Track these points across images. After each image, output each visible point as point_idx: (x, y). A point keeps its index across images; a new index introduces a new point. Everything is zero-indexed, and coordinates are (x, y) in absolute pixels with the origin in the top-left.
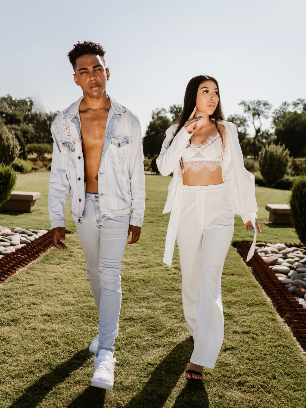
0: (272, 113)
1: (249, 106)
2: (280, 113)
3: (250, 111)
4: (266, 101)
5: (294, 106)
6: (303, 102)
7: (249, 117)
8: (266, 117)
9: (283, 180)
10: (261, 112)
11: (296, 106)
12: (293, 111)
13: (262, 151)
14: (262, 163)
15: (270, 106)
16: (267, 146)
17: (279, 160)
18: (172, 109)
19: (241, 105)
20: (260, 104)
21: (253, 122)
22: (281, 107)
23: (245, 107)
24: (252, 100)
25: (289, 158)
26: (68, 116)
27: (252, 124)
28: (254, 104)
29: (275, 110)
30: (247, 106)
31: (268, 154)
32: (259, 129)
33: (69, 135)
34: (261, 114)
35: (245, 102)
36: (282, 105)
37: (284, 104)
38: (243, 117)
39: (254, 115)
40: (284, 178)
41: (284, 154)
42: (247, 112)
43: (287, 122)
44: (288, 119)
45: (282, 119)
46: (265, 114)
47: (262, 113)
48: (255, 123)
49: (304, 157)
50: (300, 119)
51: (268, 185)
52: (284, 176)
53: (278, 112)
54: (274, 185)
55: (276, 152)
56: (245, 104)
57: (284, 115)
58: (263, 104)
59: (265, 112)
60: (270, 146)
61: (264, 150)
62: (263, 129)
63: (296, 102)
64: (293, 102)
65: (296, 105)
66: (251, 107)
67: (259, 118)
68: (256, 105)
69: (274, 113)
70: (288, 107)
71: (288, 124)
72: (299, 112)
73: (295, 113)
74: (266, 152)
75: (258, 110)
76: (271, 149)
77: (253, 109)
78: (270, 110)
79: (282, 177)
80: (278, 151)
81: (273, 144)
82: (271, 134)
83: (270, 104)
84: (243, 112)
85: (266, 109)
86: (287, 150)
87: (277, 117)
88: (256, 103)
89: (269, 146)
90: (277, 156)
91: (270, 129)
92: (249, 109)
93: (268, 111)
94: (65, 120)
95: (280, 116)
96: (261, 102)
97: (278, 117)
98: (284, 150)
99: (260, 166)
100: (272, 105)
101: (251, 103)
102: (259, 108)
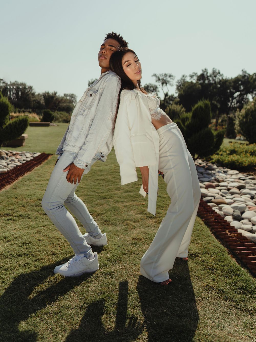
0: (176, 82)
1: (159, 77)
4: (171, 74)
6: (197, 75)
7: (159, 85)
8: (172, 85)
11: (192, 78)
12: (190, 81)
13: (167, 109)
15: (174, 77)
16: (171, 105)
19: (153, 76)
20: (166, 76)
21: (162, 88)
22: (181, 78)
23: (156, 78)
24: (161, 73)
27: (162, 90)
29: (178, 80)
32: (167, 94)
35: (156, 75)
37: (183, 76)
38: (155, 85)
39: (163, 84)
41: (182, 111)
42: (158, 82)
44: (186, 87)
45: (183, 87)
47: (169, 82)
48: (164, 89)
50: (195, 87)
53: (180, 81)
55: (176, 109)
57: (184, 83)
58: (168, 76)
62: (170, 94)
63: (192, 74)
64: (190, 75)
65: (192, 76)
66: (161, 78)
67: (166, 86)
68: (164, 77)
70: (186, 78)
71: (186, 90)
72: (194, 81)
73: (192, 82)
74: (170, 109)
75: (165, 80)
76: (173, 108)
78: (174, 80)
80: (178, 109)
81: (175, 105)
82: (175, 97)
84: (155, 81)
85: (171, 79)
86: (184, 108)
90: (177, 112)
91: (174, 94)
92: (159, 79)
95: (182, 85)
96: (167, 74)
97: (180, 85)
98: (182, 108)
100: (175, 77)
101: (160, 75)
102: (166, 78)
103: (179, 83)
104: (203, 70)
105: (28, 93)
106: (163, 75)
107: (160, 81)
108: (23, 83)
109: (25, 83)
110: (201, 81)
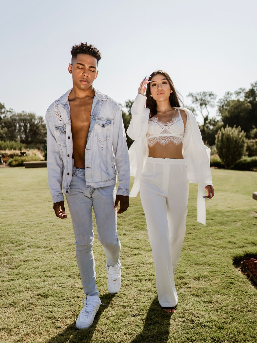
0: (217, 102)
1: (196, 97)
2: (224, 102)
3: (198, 101)
4: (211, 92)
5: (237, 95)
6: (245, 91)
7: (197, 107)
8: (212, 106)
9: (241, 162)
10: (207, 102)
11: (238, 95)
12: (236, 99)
13: (218, 135)
14: (219, 145)
15: (215, 96)
16: (222, 129)
17: (236, 141)
18: (127, 104)
19: (189, 96)
20: (206, 95)
21: (201, 111)
22: (225, 97)
23: (192, 98)
24: (199, 92)
25: (245, 139)
26: (59, 104)
27: (200, 113)
28: (201, 95)
29: (220, 100)
30: (195, 98)
31: (224, 137)
32: (207, 117)
33: (61, 120)
34: (207, 103)
35: (193, 94)
36: (226, 94)
37: (227, 94)
38: (191, 107)
39: (201, 105)
40: (242, 159)
42: (195, 103)
43: (231, 109)
44: (232, 106)
45: (226, 108)
46: (211, 103)
47: (209, 103)
48: (203, 112)
49: (255, 139)
50: (243, 106)
51: (226, 167)
52: (242, 157)
53: (222, 101)
54: (233, 166)
55: (232, 134)
56: (192, 96)
57: (228, 103)
58: (208, 95)
59: (211, 102)
60: (226, 129)
61: (221, 133)
62: (210, 117)
63: (238, 91)
64: (236, 91)
65: (238, 93)
66: (198, 98)
67: (206, 108)
68: (202, 96)
69: (219, 102)
70: (231, 96)
71: (232, 111)
72: (242, 99)
73: (238, 101)
75: (204, 100)
76: (227, 132)
77: (201, 100)
78: (215, 100)
79: (240, 158)
80: (234, 133)
81: (229, 127)
82: (218, 121)
83: (215, 95)
84: (191, 102)
85: (211, 99)
86: (243, 131)
87: (221, 106)
88: (203, 94)
89: (224, 129)
91: (216, 117)
92: (197, 100)
93: (214, 100)
94: (57, 108)
95: (224, 105)
96: (206, 93)
97: (223, 106)
98: (240, 131)
99: (217, 149)
100: (217, 96)
101: (198, 94)
102: (205, 98)
103: (222, 102)
104: (252, 85)
105: (38, 125)
106: (202, 94)
107: (197, 102)
108: (32, 113)
109: (34, 113)
110: (251, 99)
